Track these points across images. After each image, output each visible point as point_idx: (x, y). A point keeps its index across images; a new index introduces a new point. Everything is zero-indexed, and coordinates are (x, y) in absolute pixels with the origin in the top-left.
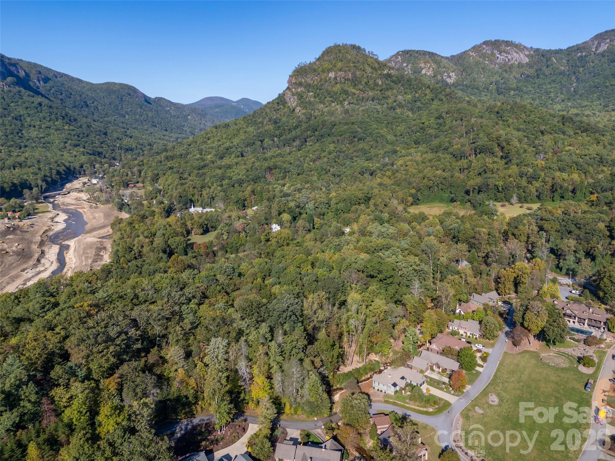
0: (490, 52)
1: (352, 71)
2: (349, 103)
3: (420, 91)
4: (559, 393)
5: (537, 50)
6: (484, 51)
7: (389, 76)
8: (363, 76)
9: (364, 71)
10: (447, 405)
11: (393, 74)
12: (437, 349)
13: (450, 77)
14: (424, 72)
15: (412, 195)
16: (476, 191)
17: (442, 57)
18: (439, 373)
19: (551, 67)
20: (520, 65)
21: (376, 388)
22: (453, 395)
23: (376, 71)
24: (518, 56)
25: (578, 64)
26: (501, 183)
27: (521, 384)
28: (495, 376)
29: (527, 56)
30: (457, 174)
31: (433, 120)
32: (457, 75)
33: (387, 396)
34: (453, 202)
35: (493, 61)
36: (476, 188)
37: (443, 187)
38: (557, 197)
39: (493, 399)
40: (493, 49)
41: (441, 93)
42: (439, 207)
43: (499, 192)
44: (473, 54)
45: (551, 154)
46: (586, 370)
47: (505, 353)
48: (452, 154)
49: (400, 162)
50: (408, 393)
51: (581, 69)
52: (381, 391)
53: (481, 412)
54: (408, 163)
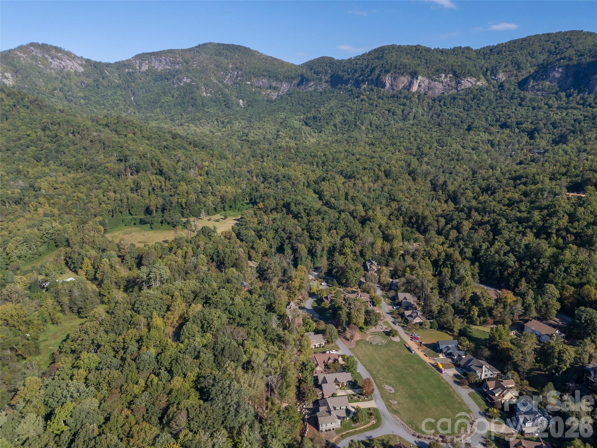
0: (40, 56)
4: (406, 362)
5: (88, 61)
6: (34, 53)
10: (376, 410)
12: (321, 369)
15: (100, 223)
16: (160, 210)
18: (341, 389)
19: (107, 79)
26: (184, 200)
27: (386, 368)
30: (131, 195)
31: (40, 133)
32: (12, 76)
33: (337, 431)
34: (144, 224)
35: (47, 65)
36: (159, 206)
37: (121, 209)
38: (227, 208)
39: (388, 388)
40: (43, 53)
41: (22, 99)
42: (135, 231)
43: (183, 208)
44: (21, 54)
45: (197, 169)
46: (396, 339)
47: (350, 349)
48: (108, 172)
49: (44, 184)
50: (348, 418)
51: (133, 84)
52: (330, 430)
53: (396, 402)
54: (56, 185)
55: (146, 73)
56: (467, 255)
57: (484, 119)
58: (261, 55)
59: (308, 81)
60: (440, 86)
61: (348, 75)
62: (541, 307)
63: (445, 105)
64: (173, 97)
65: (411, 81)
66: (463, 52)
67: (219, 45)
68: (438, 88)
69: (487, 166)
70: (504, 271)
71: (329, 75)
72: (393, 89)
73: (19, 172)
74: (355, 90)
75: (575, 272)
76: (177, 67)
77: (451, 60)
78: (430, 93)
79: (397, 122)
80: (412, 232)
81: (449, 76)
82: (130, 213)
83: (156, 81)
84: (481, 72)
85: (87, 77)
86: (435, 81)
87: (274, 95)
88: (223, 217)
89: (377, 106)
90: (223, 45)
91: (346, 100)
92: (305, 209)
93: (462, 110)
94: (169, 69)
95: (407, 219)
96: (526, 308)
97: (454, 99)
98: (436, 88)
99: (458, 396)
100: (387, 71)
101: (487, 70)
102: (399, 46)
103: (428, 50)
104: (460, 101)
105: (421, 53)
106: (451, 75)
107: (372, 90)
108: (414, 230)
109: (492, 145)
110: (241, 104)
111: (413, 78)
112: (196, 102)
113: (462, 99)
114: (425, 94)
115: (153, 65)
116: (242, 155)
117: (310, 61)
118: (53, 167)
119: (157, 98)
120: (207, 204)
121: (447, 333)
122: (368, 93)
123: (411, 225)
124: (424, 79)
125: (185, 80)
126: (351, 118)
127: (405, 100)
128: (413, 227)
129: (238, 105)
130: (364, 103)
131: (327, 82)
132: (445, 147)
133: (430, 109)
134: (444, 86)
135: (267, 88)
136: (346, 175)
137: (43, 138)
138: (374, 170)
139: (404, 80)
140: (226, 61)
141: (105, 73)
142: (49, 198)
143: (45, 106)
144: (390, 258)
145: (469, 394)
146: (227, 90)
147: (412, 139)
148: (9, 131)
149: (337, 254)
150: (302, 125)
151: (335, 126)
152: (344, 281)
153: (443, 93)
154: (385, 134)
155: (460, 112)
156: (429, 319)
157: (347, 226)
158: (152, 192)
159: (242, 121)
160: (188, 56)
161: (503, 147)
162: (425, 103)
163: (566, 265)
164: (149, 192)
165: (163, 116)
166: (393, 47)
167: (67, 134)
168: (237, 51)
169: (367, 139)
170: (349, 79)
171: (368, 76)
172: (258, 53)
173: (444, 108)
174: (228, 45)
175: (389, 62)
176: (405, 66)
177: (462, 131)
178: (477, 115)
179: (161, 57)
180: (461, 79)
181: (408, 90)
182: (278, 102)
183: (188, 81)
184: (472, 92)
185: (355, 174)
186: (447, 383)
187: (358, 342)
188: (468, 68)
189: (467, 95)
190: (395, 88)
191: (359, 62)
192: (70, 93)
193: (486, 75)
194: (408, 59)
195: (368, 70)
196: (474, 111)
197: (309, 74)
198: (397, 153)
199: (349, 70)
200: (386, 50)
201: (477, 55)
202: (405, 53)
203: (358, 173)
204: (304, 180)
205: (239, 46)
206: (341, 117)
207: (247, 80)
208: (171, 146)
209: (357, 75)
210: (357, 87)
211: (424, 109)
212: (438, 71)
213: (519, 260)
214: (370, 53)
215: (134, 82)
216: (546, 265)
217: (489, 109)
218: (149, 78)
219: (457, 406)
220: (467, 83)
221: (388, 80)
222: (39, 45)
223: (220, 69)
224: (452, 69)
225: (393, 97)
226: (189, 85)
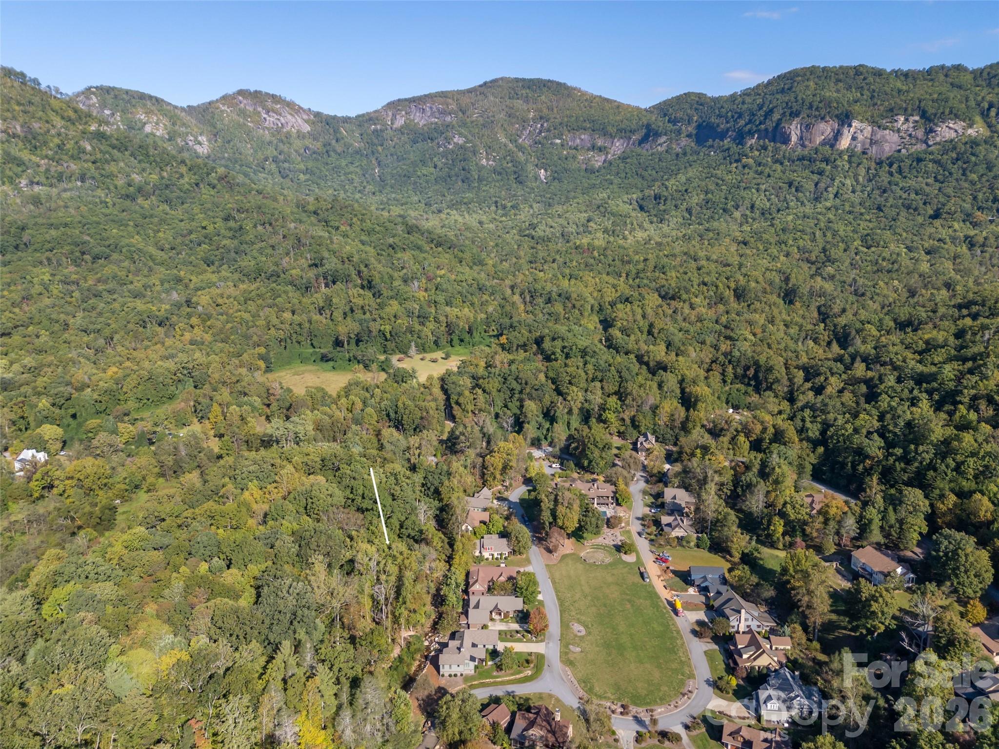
0: (251, 109)
1: (21, 120)
2: (32, 183)
3: (168, 168)
4: (627, 594)
5: (318, 115)
6: (242, 105)
7: (100, 136)
8: (48, 131)
9: (47, 122)
10: (540, 657)
11: (108, 133)
12: (481, 589)
13: (200, 143)
14: (148, 129)
15: (261, 357)
16: (353, 342)
17: (176, 107)
18: (502, 620)
19: (342, 142)
20: (300, 135)
21: (446, 674)
22: (537, 642)
23: (74, 124)
24: (294, 120)
25: (376, 141)
26: (388, 328)
27: (590, 598)
28: (559, 599)
29: (306, 121)
30: (316, 317)
31: (220, 223)
32: (209, 141)
33: (467, 678)
34: (327, 361)
35: (259, 123)
36: (353, 336)
37: (300, 338)
38: (456, 341)
39: (578, 628)
40: (255, 104)
41: (208, 174)
42: (310, 371)
43: (386, 340)
44: (225, 108)
45: (424, 281)
46: (630, 558)
47: (547, 565)
48: (291, 283)
49: (203, 299)
50: (490, 663)
51: (380, 148)
52: (455, 675)
53: (578, 649)
54: (220, 301)
55: (400, 131)
56: (810, 434)
57: (969, 199)
58: (584, 94)
59: (657, 135)
60: (894, 138)
61: (727, 122)
62: (891, 527)
63: (900, 171)
64: (435, 167)
65: (838, 131)
66: (946, 76)
67: (517, 80)
68: (890, 142)
69: (939, 283)
70: (858, 465)
71: (694, 125)
72: (803, 146)
73: (179, 280)
74: (735, 148)
75: (972, 472)
76: (448, 119)
77: (921, 91)
78: (873, 151)
79: (802, 203)
80: (746, 393)
81: (911, 119)
82: (312, 344)
83: (415, 142)
84: (978, 110)
85: (314, 139)
86: (885, 129)
87: (598, 161)
88: (444, 356)
89: (769, 176)
90: (524, 80)
91: (717, 167)
92: (564, 347)
93: (931, 181)
94: (436, 123)
95: (740, 371)
96: (864, 528)
97: (919, 160)
98: (886, 141)
99: (686, 652)
100: (795, 114)
101: (991, 106)
102: (824, 69)
103: (879, 73)
104: (930, 165)
105: (865, 79)
106: (917, 118)
107: (765, 148)
108: (750, 389)
109: (972, 245)
110: (543, 177)
111: (842, 124)
112: (469, 176)
113: (935, 161)
114: (864, 153)
115: (412, 117)
116: (514, 260)
117: (665, 102)
118: (224, 273)
119: (411, 170)
120: (423, 335)
121: (724, 557)
122: (757, 153)
123: (746, 380)
124: (864, 125)
125: (455, 140)
126: (718, 197)
127: (823, 165)
128: (749, 385)
129: (536, 178)
130: (747, 170)
131: (689, 136)
132: (873, 249)
133: (870, 180)
134: (902, 138)
135: (588, 150)
136: (667, 293)
137: (223, 231)
138: (717, 287)
139: (824, 129)
140: (525, 107)
141: (341, 133)
142: (205, 318)
143: (238, 185)
144: (682, 433)
145: (705, 652)
146: (521, 154)
147: (818, 233)
148: (182, 221)
149: (594, 420)
150: (634, 209)
151: (689, 211)
152: (586, 463)
153: (899, 151)
154: (772, 225)
155: (927, 184)
156: (698, 533)
157: (620, 377)
158: (349, 314)
159: (535, 205)
160: (465, 100)
161: (990, 250)
162: (862, 171)
163: (959, 458)
164: (345, 314)
165: (416, 198)
166: (813, 70)
167: (255, 226)
168: (545, 89)
169: (738, 234)
170: (728, 130)
171: (760, 123)
172: (579, 90)
173: (897, 177)
174: (531, 80)
175: (799, 98)
176: (829, 105)
177: (920, 219)
178: (958, 189)
179: (425, 103)
180: (937, 125)
181: (832, 146)
182: (603, 171)
183: (460, 141)
184: (955, 148)
185: (682, 292)
186: (678, 632)
187: (564, 557)
188: (950, 104)
189: (945, 152)
190: (807, 143)
191: (748, 100)
192: (286, 165)
193: (988, 115)
194: (838, 91)
195: (762, 112)
196: (954, 183)
197: (660, 123)
198: (782, 258)
199: (729, 114)
200: (798, 76)
201: (975, 79)
202: (833, 80)
203: (687, 291)
204: (593, 302)
205: (549, 81)
206: (702, 196)
207: (555, 137)
208: (400, 244)
209: (742, 122)
210: (737, 144)
211: (857, 181)
212: (891, 110)
213: (890, 445)
214: (770, 83)
215: (382, 145)
216: (928, 457)
217: (984, 179)
218: (404, 138)
219: (674, 666)
220: (947, 131)
221: (794, 131)
222: (250, 93)
223: (514, 120)
224: (919, 107)
225: (802, 159)
226: (461, 147)
